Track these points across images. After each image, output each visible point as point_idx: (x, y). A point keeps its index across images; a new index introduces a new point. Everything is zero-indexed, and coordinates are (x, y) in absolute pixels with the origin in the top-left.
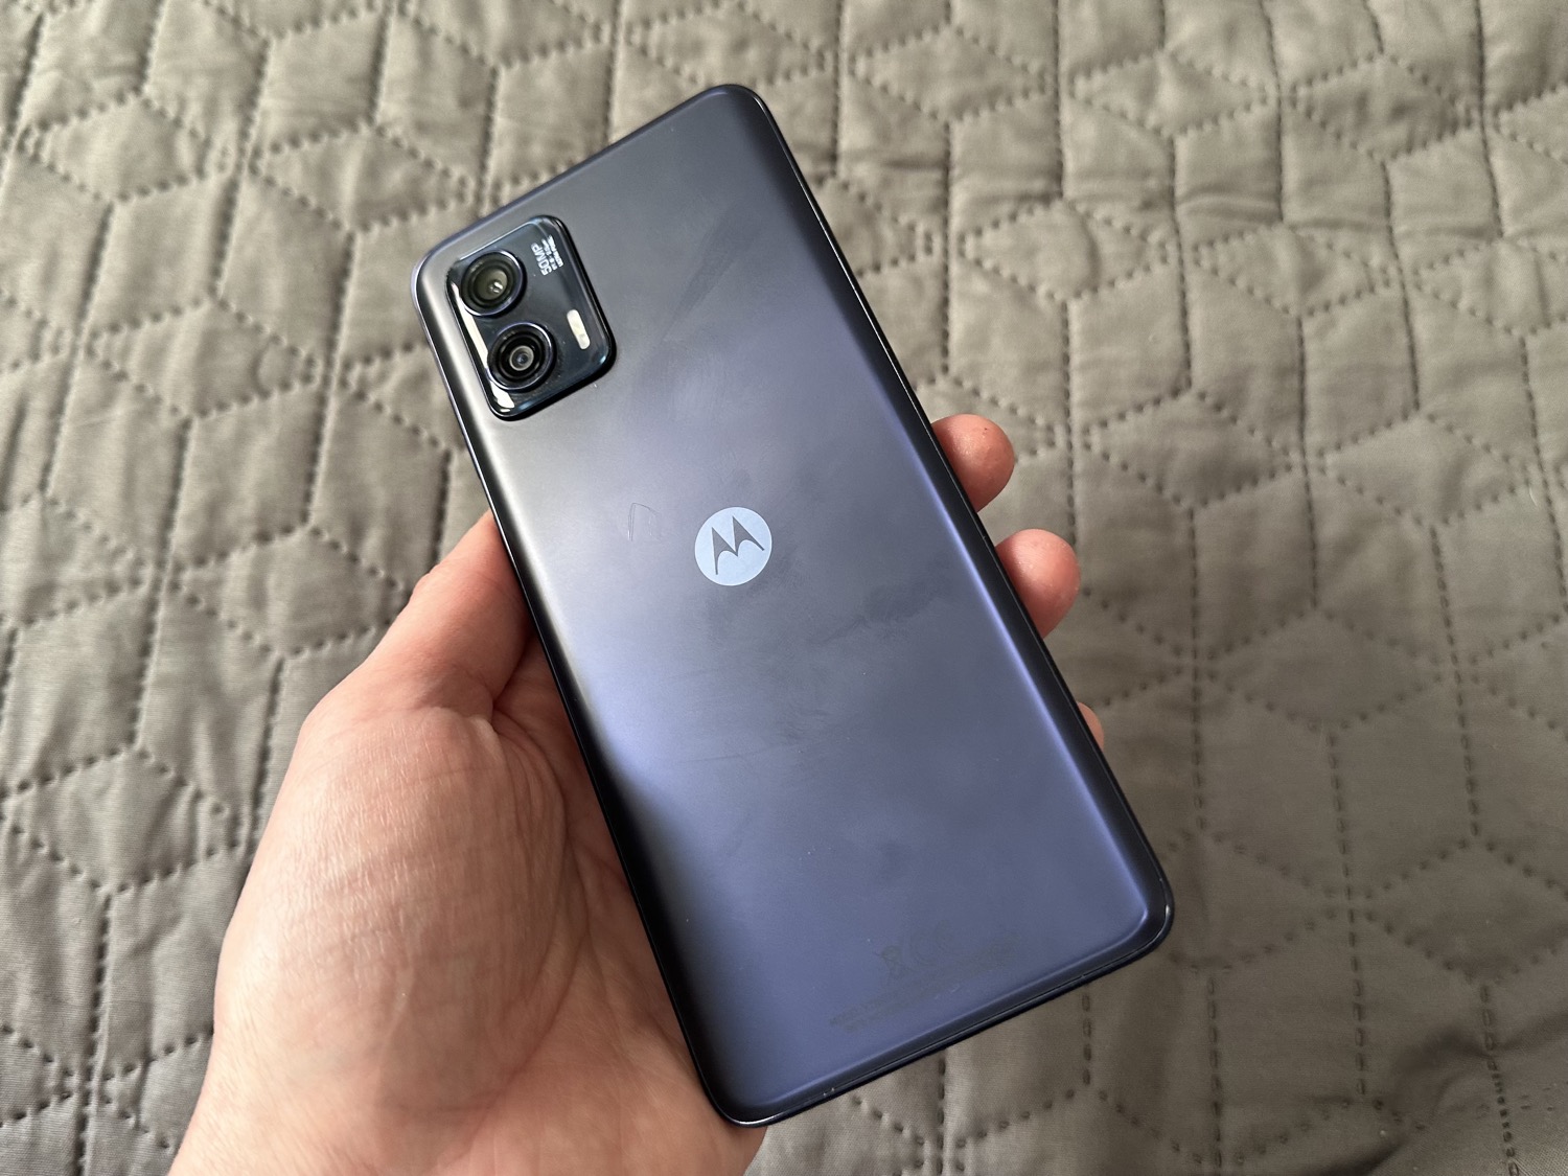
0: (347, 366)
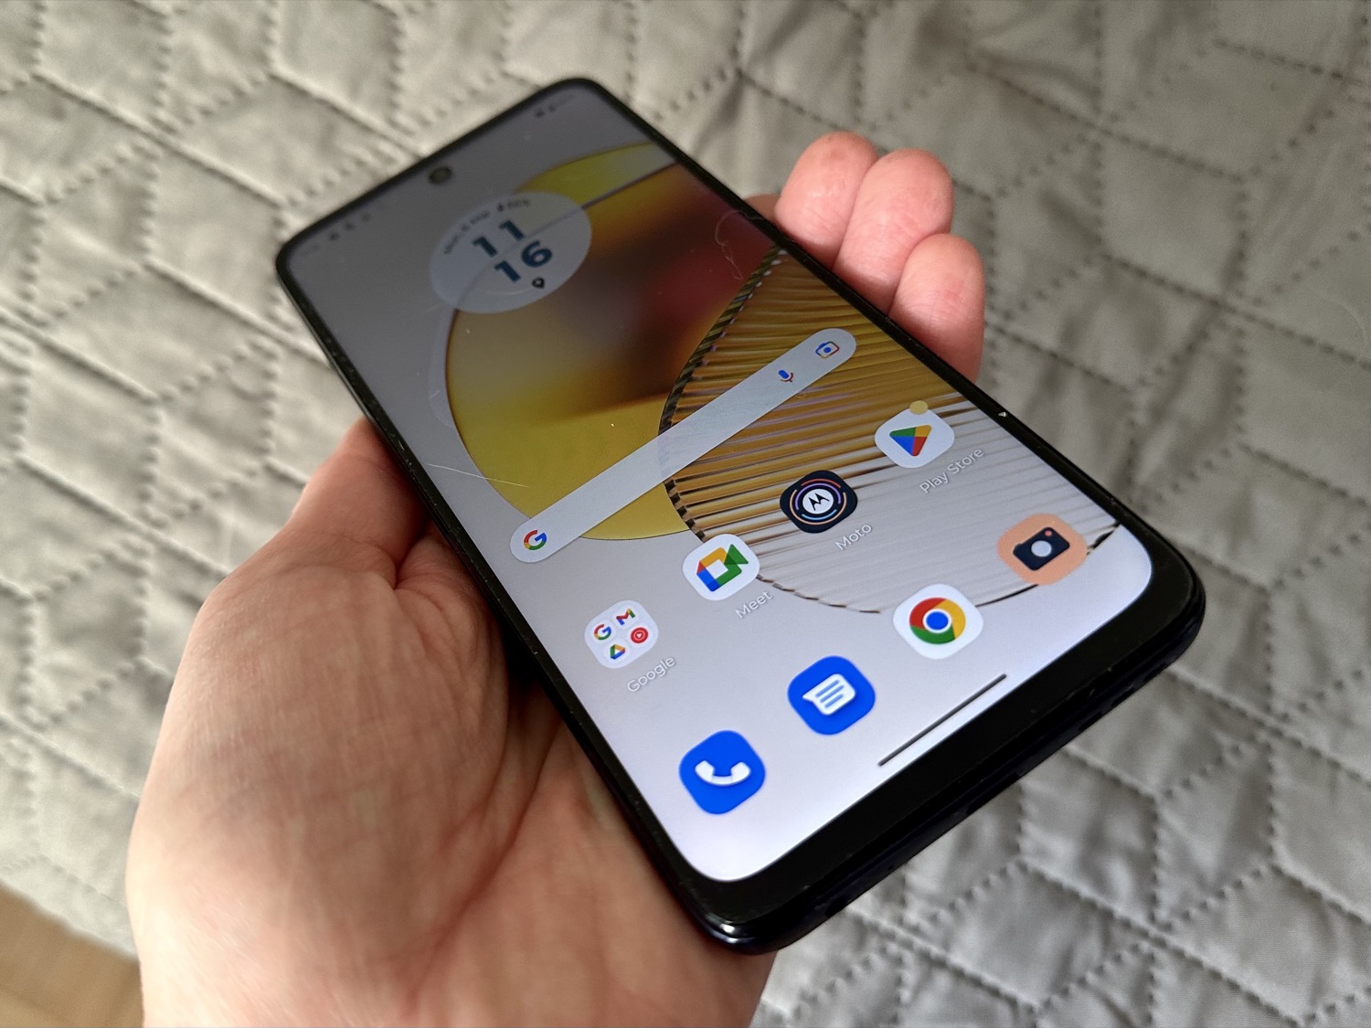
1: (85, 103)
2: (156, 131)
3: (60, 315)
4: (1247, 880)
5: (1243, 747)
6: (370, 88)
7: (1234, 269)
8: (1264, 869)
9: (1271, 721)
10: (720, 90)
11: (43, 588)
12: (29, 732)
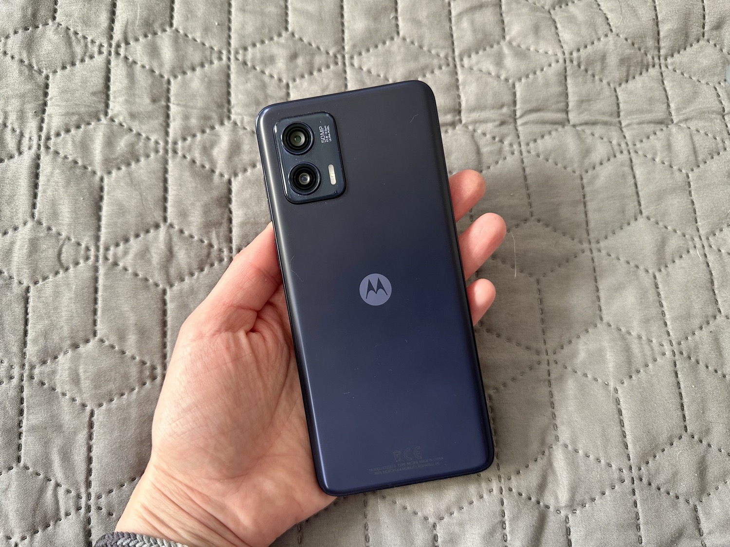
0: (107, 249)
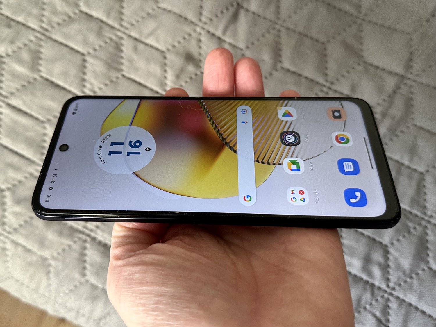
1: (18, 22)
2: (42, 31)
3: (12, 94)
4: (420, 272)
5: (417, 227)
6: (113, 14)
7: (408, 65)
8: (426, 268)
9: (426, 218)
10: (232, 10)
11: (10, 186)
12: (6, 234)
